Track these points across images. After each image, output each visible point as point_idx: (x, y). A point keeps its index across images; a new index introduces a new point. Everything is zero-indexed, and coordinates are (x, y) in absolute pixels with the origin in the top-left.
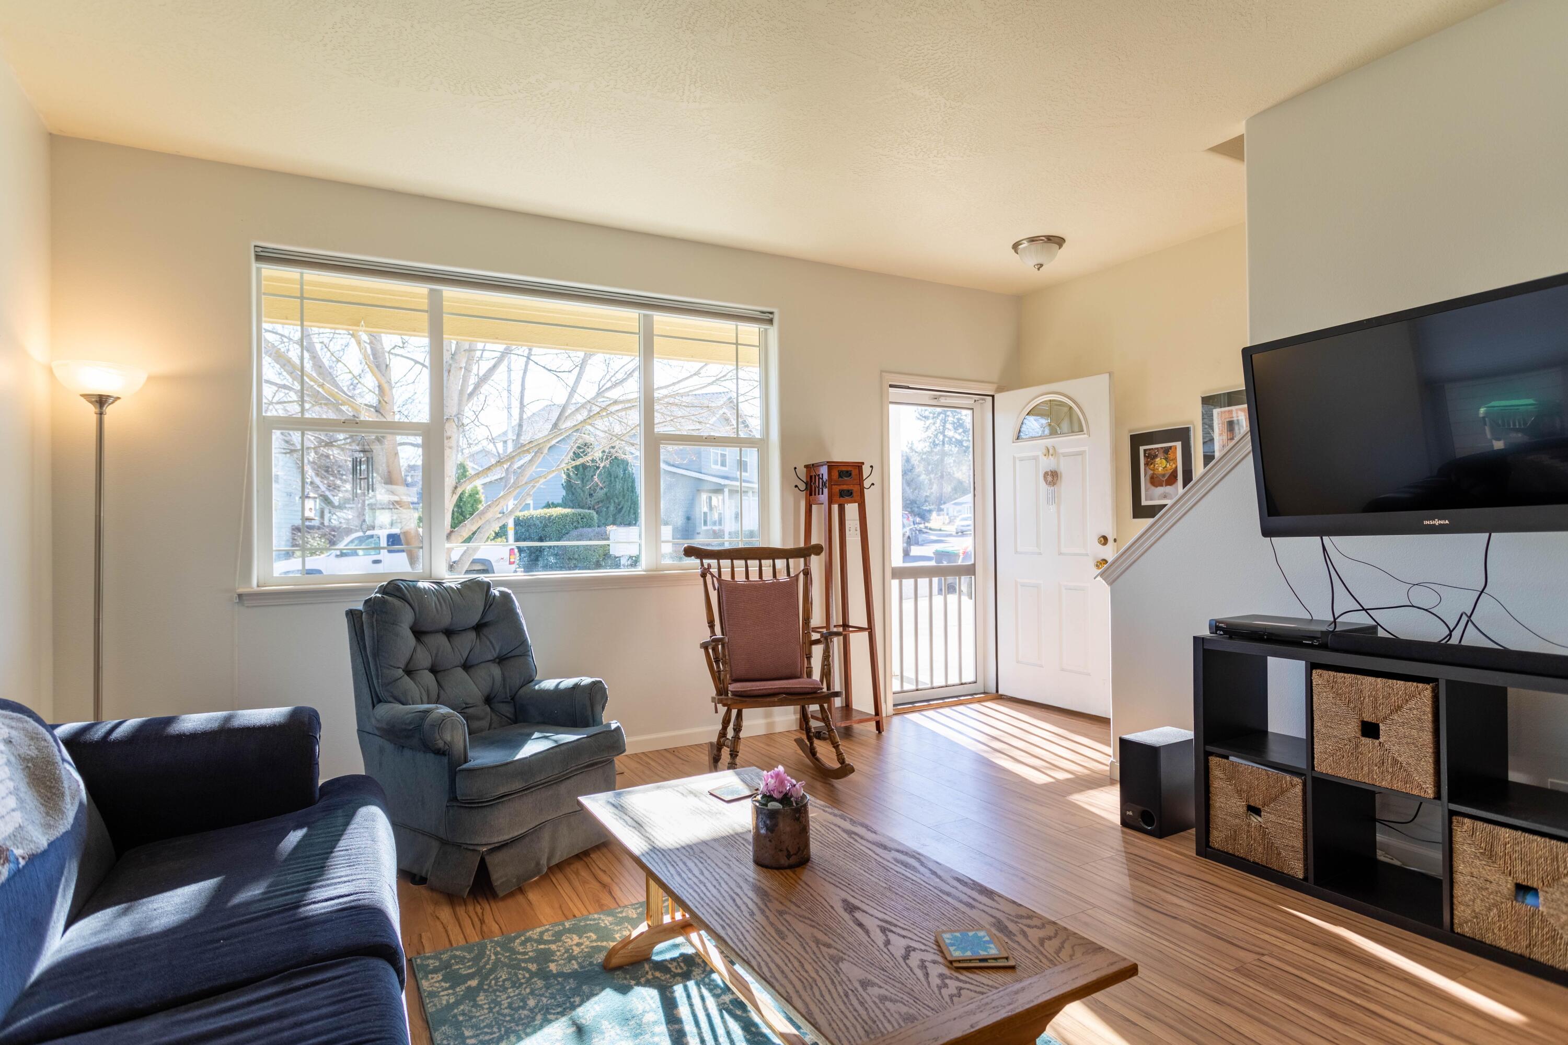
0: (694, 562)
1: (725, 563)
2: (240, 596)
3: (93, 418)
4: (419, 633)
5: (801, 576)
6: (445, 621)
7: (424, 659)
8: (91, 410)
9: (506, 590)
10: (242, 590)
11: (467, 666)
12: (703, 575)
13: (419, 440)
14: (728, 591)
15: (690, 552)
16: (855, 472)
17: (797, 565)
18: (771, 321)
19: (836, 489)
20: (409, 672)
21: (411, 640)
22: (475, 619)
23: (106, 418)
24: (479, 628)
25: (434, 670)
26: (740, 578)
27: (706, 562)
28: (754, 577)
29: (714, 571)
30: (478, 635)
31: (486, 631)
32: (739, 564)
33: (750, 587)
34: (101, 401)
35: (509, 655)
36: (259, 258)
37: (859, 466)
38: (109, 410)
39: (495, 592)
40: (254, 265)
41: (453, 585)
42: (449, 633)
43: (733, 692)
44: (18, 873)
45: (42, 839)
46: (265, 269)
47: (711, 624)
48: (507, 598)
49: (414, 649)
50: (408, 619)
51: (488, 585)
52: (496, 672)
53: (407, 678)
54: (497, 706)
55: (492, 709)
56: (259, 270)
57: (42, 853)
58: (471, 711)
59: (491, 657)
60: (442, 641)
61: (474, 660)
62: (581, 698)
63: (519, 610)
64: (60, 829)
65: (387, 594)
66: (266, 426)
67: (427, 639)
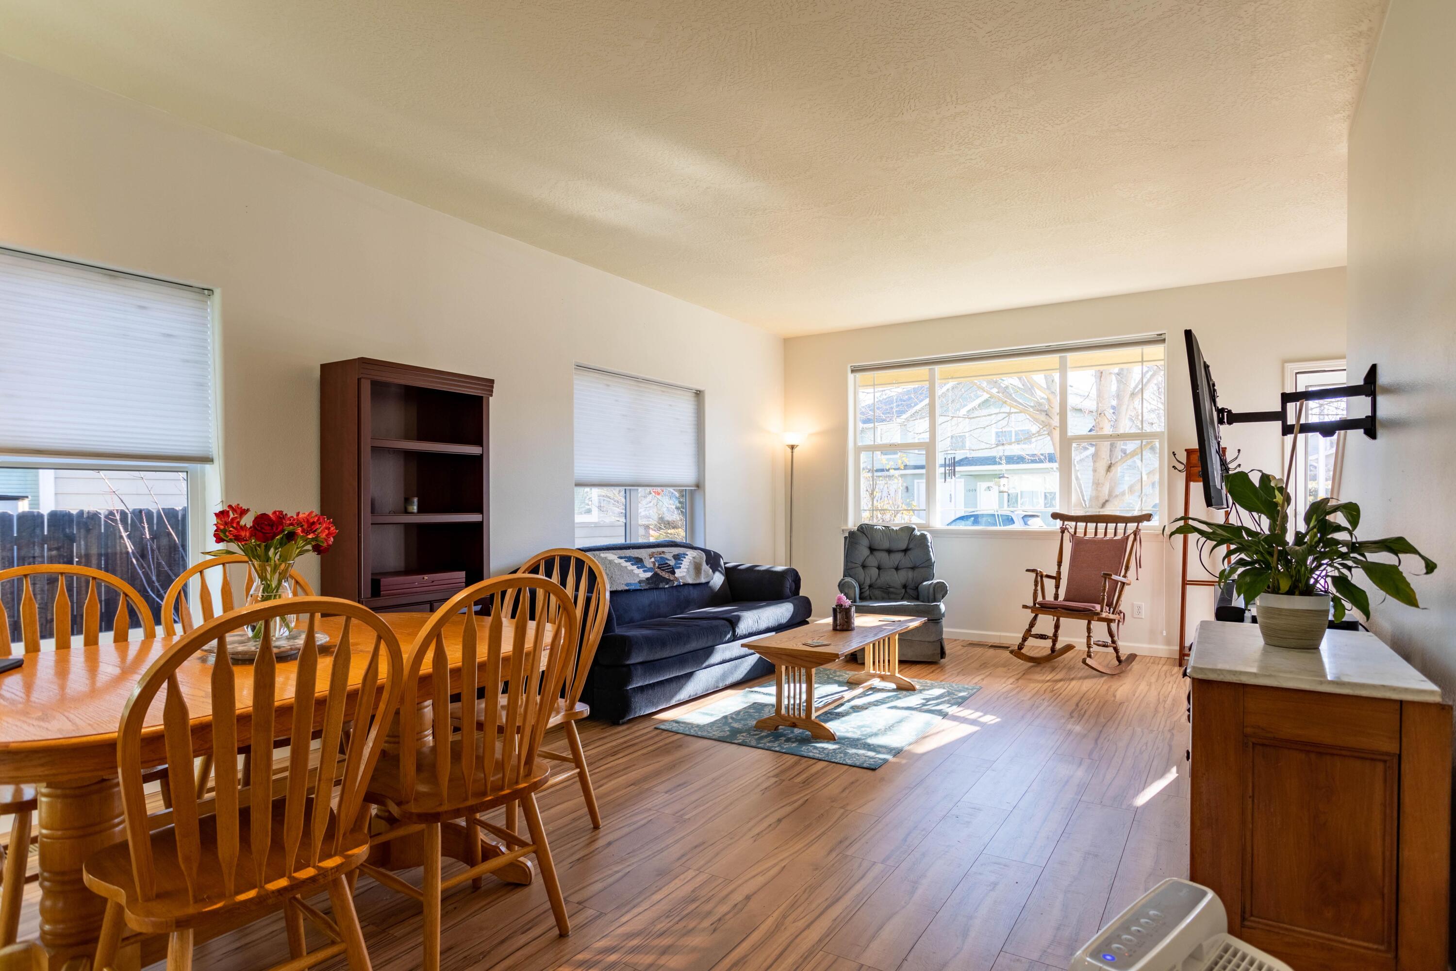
0: (1059, 523)
1: (1081, 525)
2: (843, 530)
3: (790, 454)
4: (872, 550)
5: (1132, 537)
6: (886, 545)
7: (873, 561)
8: (789, 450)
9: (926, 533)
10: (844, 528)
11: (897, 569)
12: (1063, 532)
13: (924, 452)
14: (1079, 544)
15: (1055, 516)
17: (1131, 527)
18: (1164, 341)
19: (1196, 470)
20: (864, 566)
21: (867, 552)
22: (904, 547)
23: (794, 454)
24: (906, 551)
25: (879, 568)
26: (1090, 534)
27: (1066, 523)
28: (1100, 535)
29: (1072, 531)
30: (905, 554)
31: (909, 553)
32: (1091, 526)
33: (1094, 542)
34: (792, 447)
35: (920, 565)
36: (853, 371)
38: (795, 450)
39: (917, 532)
40: (851, 376)
41: (895, 528)
42: (889, 551)
43: (1038, 604)
44: (680, 586)
45: (690, 581)
46: (859, 375)
47: (1060, 564)
48: (923, 537)
49: (868, 556)
50: (865, 542)
51: (914, 529)
52: (910, 574)
53: (861, 568)
54: (908, 590)
55: (906, 591)
56: (855, 376)
57: (689, 584)
58: (891, 590)
59: (909, 566)
60: (884, 555)
61: (900, 566)
62: (931, 590)
63: (929, 544)
64: (698, 582)
65: (858, 530)
66: (859, 450)
67: (876, 553)
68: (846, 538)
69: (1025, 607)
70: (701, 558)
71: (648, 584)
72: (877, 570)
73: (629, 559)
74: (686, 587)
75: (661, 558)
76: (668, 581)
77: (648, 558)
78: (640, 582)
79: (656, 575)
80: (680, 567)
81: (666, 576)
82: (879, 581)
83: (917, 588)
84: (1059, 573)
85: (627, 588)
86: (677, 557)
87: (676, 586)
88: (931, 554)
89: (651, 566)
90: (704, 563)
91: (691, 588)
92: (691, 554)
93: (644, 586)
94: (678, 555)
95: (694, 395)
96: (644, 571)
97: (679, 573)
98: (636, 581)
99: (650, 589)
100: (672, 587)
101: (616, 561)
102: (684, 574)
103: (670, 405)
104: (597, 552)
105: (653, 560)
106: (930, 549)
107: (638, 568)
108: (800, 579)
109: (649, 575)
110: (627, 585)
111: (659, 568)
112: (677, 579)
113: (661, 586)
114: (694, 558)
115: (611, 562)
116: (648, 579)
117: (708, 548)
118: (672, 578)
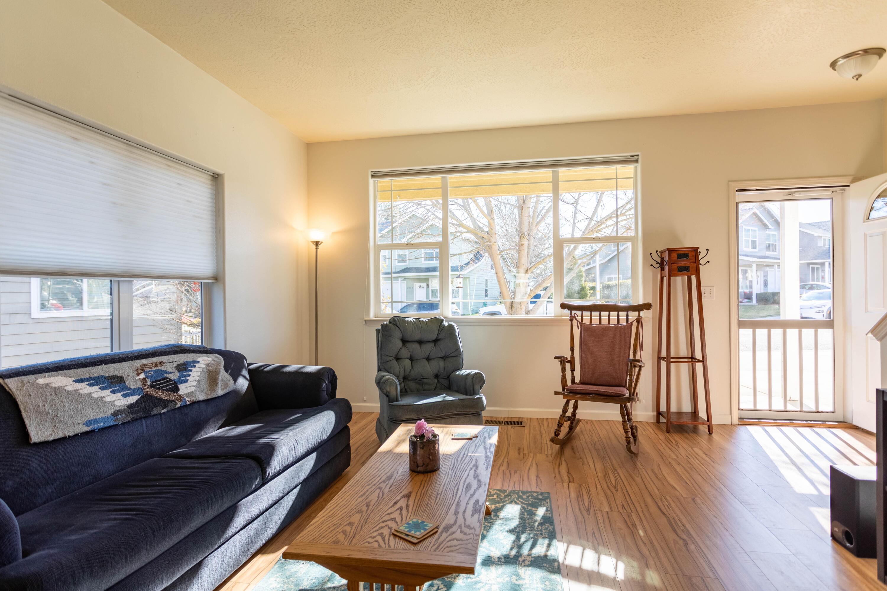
0: (567, 312)
1: (587, 314)
2: (365, 321)
3: (315, 250)
4: (404, 341)
5: (635, 324)
6: (417, 337)
7: (405, 353)
8: (314, 247)
9: (452, 323)
10: (366, 319)
11: (428, 359)
12: (571, 320)
13: (439, 253)
14: (586, 330)
15: (563, 306)
16: (691, 254)
17: (633, 315)
18: (637, 161)
19: (675, 266)
20: (397, 359)
21: (399, 344)
22: (434, 338)
23: (319, 250)
24: (436, 341)
25: (411, 359)
26: (595, 322)
27: (573, 312)
28: (605, 322)
29: (579, 318)
30: (435, 345)
31: (439, 343)
32: (596, 314)
33: (600, 328)
34: (317, 244)
35: (450, 356)
36: (373, 176)
37: (696, 251)
38: (320, 247)
39: (445, 324)
40: (371, 181)
41: (425, 320)
42: (421, 342)
43: (567, 389)
44: (186, 406)
45: (201, 397)
46: (378, 180)
47: (572, 349)
48: (451, 327)
49: (401, 348)
50: (397, 334)
51: (442, 320)
52: (442, 363)
53: (395, 361)
54: (440, 380)
55: (438, 381)
56: (374, 181)
57: (199, 402)
58: (425, 380)
59: (440, 356)
60: (416, 346)
61: (432, 356)
62: (470, 381)
63: (457, 334)
64: (213, 396)
65: (390, 322)
66: (378, 248)
67: (408, 345)
68: (378, 331)
69: (557, 393)
70: (218, 364)
71: (131, 413)
72: (410, 362)
73: (95, 381)
74: (196, 406)
75: (156, 371)
76: (165, 403)
77: (133, 374)
78: (115, 414)
79: (146, 397)
80: (187, 381)
81: (165, 396)
82: (412, 372)
83: (449, 377)
84: (573, 357)
85: (87, 429)
86: (183, 368)
87: (180, 407)
88: (459, 343)
89: (139, 385)
90: (222, 370)
91: (203, 406)
92: (203, 360)
93: (122, 418)
94: (184, 364)
95: (210, 178)
96: (125, 396)
97: (183, 389)
98: (109, 412)
99: (134, 420)
100: (174, 410)
101: (69, 388)
102: (193, 389)
103: (180, 184)
104: (31, 377)
105: (142, 376)
106: (458, 339)
107: (113, 392)
108: (336, 379)
109: (134, 399)
110: (88, 423)
111: (151, 386)
112: (181, 398)
113: (155, 411)
114: (208, 365)
115: (57, 391)
116: (130, 406)
117: (230, 348)
118: (172, 398)
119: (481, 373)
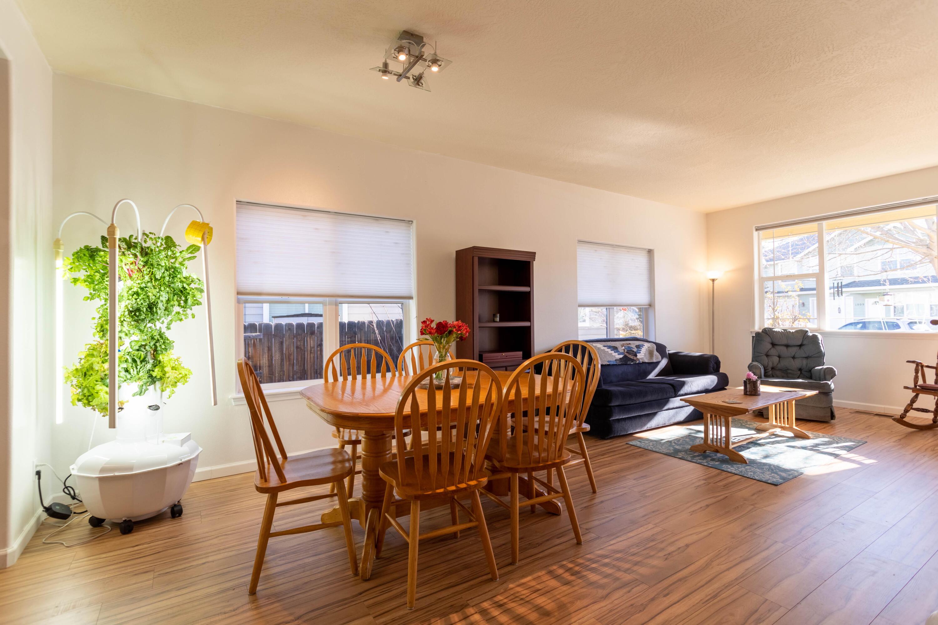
3: (712, 284)
4: (773, 345)
6: (785, 342)
7: (774, 352)
8: (711, 282)
9: (817, 334)
10: (752, 331)
11: (794, 358)
13: (815, 279)
15: (933, 322)
20: (767, 356)
21: (770, 346)
22: (799, 343)
23: (715, 284)
24: (801, 346)
25: (779, 357)
30: (800, 348)
31: (803, 347)
34: (713, 280)
35: (814, 356)
36: (757, 230)
38: (716, 282)
39: (810, 333)
40: (755, 234)
41: (791, 331)
42: (787, 346)
43: (919, 386)
44: (640, 363)
45: (647, 361)
46: (761, 232)
48: (815, 337)
49: (770, 349)
50: (768, 340)
51: (807, 331)
52: (805, 362)
53: (765, 357)
54: (803, 372)
55: (801, 373)
56: (759, 233)
57: (646, 363)
58: (789, 371)
59: (804, 356)
60: (784, 348)
61: (797, 356)
62: (822, 372)
63: (820, 342)
64: (651, 361)
65: (762, 332)
66: (762, 280)
67: (777, 347)
68: (753, 337)
69: (906, 388)
70: (653, 347)
71: (621, 361)
72: (778, 358)
73: (609, 347)
74: (644, 364)
75: (629, 347)
76: (633, 360)
77: (620, 347)
78: (616, 360)
79: (625, 357)
80: (640, 353)
81: (632, 357)
82: (779, 365)
83: (810, 371)
85: (608, 363)
86: (638, 347)
87: (638, 363)
88: (822, 348)
89: (623, 351)
90: (655, 350)
91: (647, 365)
92: (647, 345)
93: (618, 363)
94: (639, 345)
95: (647, 252)
96: (619, 354)
97: (639, 356)
98: (614, 359)
99: (622, 364)
100: (636, 364)
101: (602, 348)
102: (643, 357)
103: (633, 259)
104: (591, 343)
105: (623, 348)
106: (821, 345)
107: (615, 352)
108: (719, 362)
109: (621, 356)
110: (609, 361)
111: (627, 352)
112: (638, 359)
113: (628, 363)
114: (649, 347)
115: (599, 349)
116: (620, 359)
117: (657, 342)
118: (635, 359)
119: (832, 368)
